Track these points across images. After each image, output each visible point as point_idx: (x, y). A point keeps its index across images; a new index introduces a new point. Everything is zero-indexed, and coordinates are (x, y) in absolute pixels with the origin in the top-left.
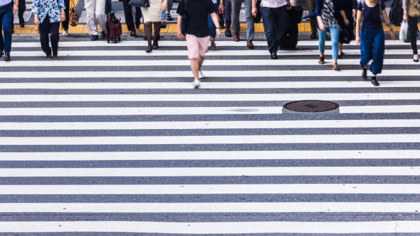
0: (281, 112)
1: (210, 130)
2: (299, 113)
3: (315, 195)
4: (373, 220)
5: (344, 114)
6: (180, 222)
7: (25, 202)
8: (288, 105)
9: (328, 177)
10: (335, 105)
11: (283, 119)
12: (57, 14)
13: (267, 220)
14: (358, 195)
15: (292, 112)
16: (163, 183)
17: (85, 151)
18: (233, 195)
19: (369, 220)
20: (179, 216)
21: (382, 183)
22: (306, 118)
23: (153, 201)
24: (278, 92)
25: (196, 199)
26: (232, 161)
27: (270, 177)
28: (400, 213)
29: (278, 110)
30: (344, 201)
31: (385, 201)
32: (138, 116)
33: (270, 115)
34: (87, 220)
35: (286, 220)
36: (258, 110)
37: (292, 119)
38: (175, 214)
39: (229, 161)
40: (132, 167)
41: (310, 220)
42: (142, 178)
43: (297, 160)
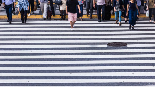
0: (106, 47)
1: (81, 53)
2: (113, 47)
3: (119, 76)
4: (140, 85)
5: (129, 47)
6: (70, 86)
7: (14, 79)
8: (109, 44)
9: (124, 70)
10: (126, 44)
11: (107, 49)
12: (26, 7)
13: (102, 85)
14: (134, 76)
15: (110, 47)
16: (64, 72)
17: (36, 61)
18: (89, 76)
19: (138, 85)
20: (70, 84)
21: (143, 72)
22: (115, 49)
23: (60, 79)
24: (105, 40)
25: (76, 78)
26: (89, 64)
27: (103, 70)
28: (149, 83)
29: (105, 46)
30: (129, 79)
31: (144, 78)
32: (55, 48)
33: (102, 48)
34: (37, 85)
35: (108, 85)
36: (98, 46)
37: (110, 49)
38: (68, 83)
39: (88, 64)
40: (53, 66)
41: (117, 85)
42: (57, 70)
43: (112, 64)
